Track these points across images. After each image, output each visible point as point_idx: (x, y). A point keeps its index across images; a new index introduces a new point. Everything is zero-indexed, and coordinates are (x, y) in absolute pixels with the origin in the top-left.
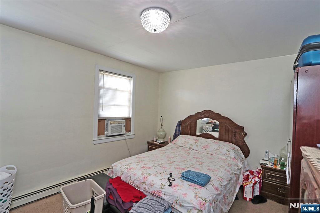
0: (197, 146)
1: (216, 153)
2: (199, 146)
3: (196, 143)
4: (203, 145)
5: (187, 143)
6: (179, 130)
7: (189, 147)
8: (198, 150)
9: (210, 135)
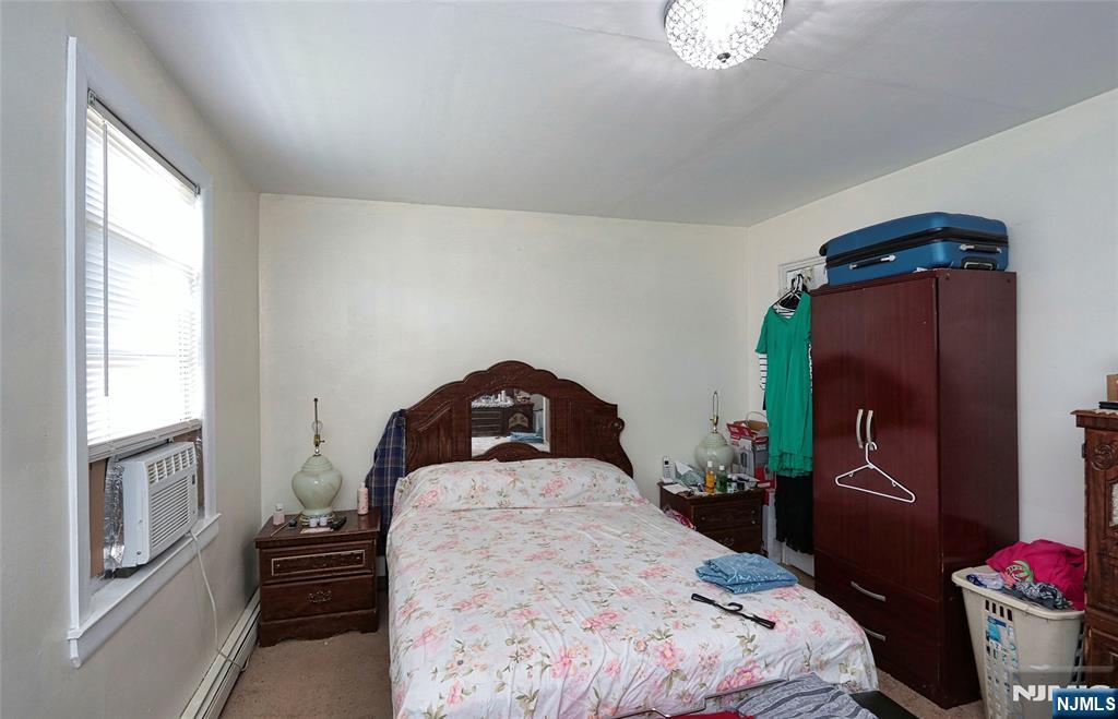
0: (524, 491)
1: (590, 497)
2: (529, 489)
3: (518, 483)
4: (543, 483)
5: (485, 490)
6: (397, 452)
7: (496, 505)
8: (533, 505)
9: (521, 448)
